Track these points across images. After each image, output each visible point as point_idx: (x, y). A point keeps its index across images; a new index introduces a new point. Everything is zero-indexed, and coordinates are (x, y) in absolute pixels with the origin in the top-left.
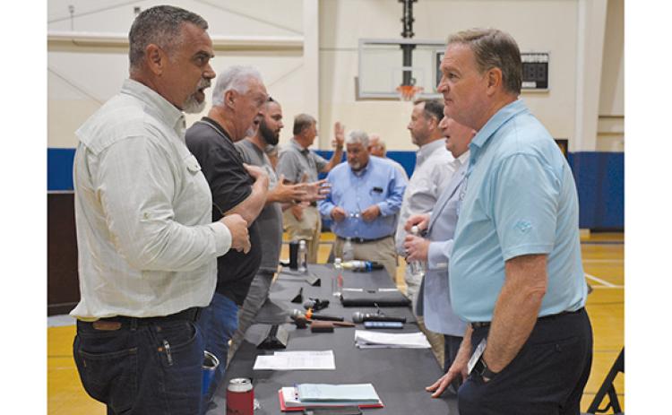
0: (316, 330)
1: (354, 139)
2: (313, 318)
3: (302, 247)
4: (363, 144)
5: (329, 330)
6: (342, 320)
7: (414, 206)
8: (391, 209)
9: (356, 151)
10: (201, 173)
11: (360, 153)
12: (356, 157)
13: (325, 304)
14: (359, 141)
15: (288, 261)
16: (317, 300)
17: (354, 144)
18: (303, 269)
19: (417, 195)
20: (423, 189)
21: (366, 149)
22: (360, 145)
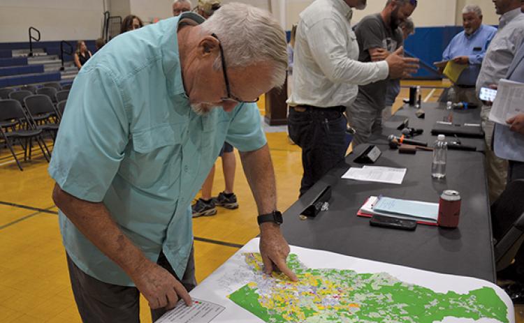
0: (403, 152)
1: (469, 10)
2: (404, 142)
3: (418, 90)
4: (476, 13)
5: (413, 152)
6: (426, 145)
7: (496, 60)
8: (478, 59)
9: (470, 18)
10: (356, 41)
11: (474, 20)
12: (470, 23)
13: (420, 132)
14: (472, 11)
15: (408, 100)
16: (413, 129)
17: (469, 13)
18: (418, 106)
19: (499, 51)
20: (504, 47)
21: (478, 17)
22: (473, 14)
